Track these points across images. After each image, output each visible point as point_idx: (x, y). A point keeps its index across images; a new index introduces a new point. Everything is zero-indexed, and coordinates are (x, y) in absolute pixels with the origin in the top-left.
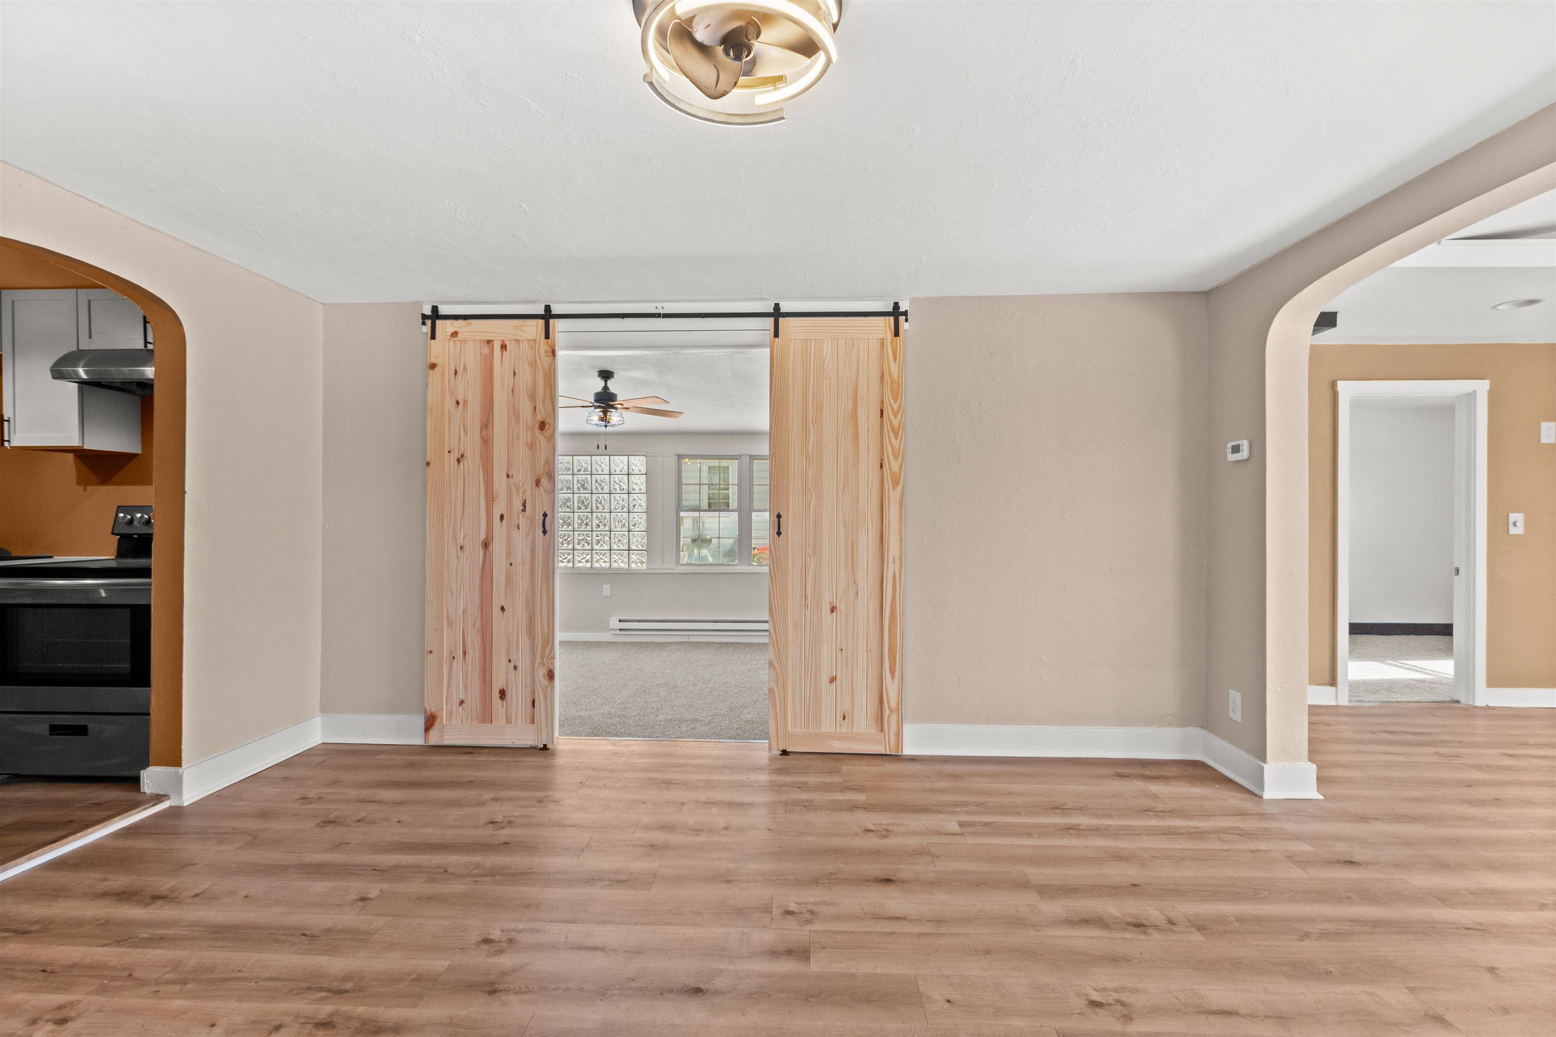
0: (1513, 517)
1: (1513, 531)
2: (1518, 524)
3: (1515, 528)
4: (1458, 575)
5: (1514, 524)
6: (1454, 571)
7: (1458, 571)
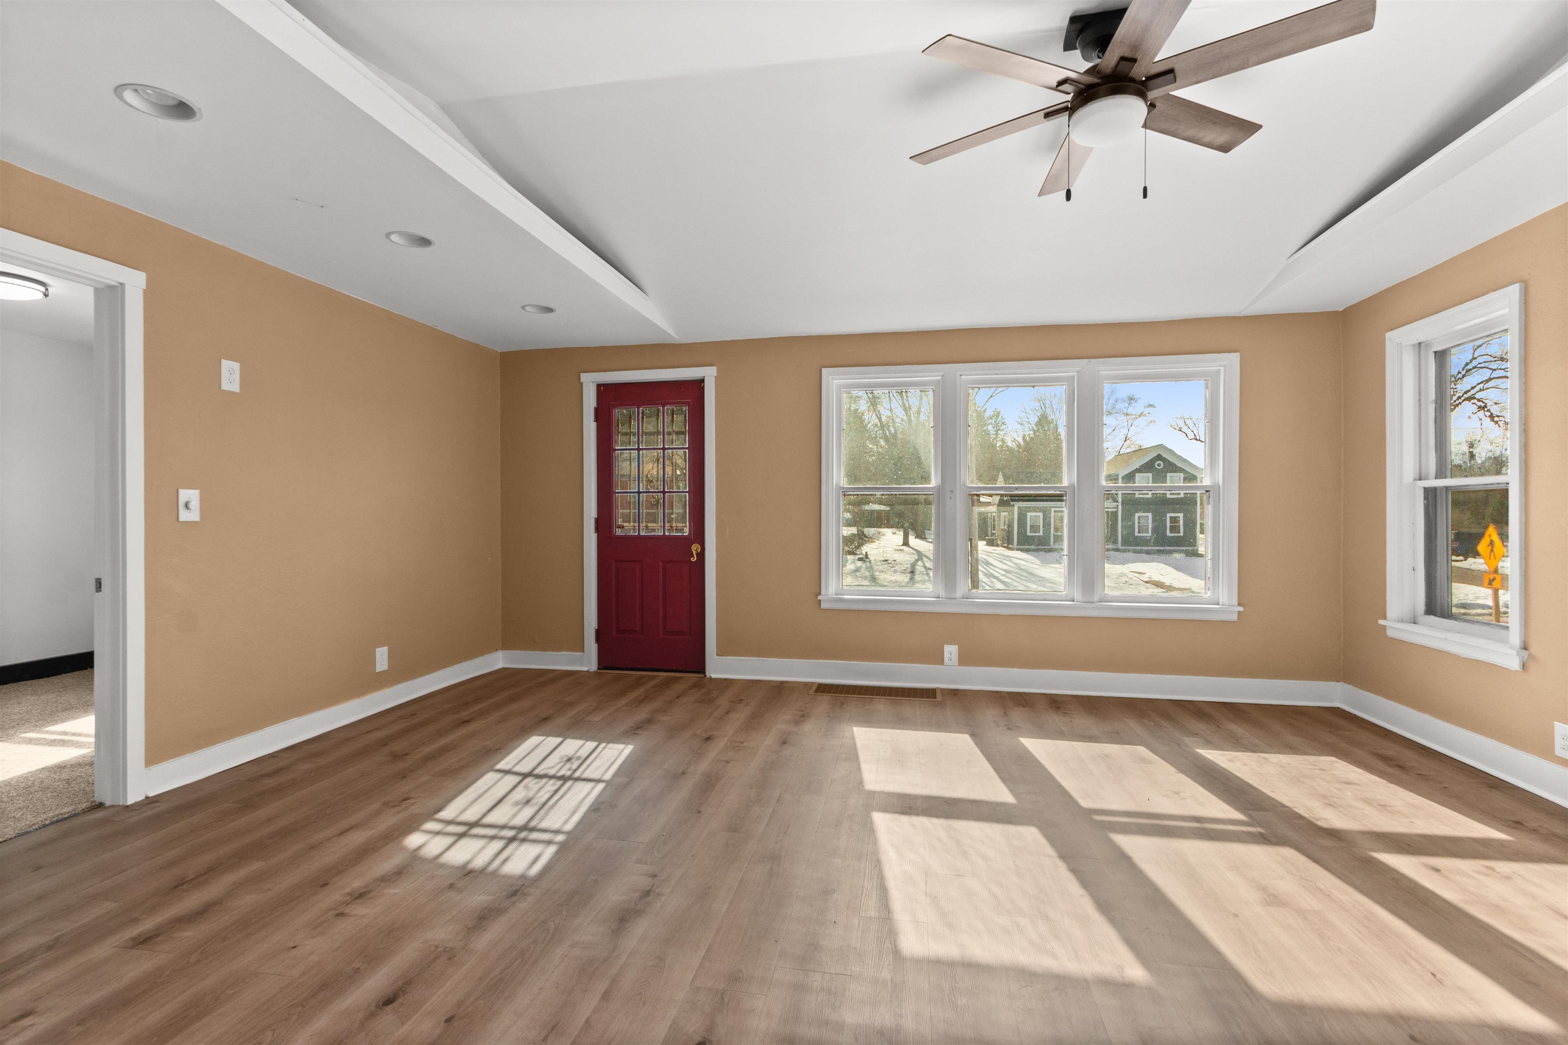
0: (185, 495)
1: (184, 516)
2: (191, 506)
3: (188, 511)
4: (101, 591)
5: (187, 506)
6: (94, 584)
7: (100, 583)
